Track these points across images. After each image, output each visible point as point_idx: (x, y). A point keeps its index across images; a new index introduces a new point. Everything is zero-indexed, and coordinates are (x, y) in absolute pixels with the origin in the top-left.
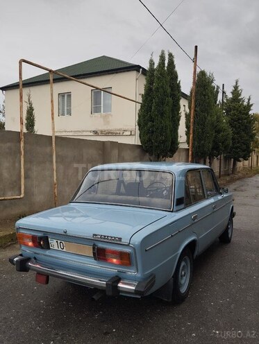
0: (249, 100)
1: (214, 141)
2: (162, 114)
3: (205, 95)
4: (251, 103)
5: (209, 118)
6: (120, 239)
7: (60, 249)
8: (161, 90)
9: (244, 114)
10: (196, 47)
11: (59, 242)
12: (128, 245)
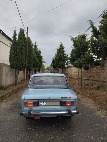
0: (40, 49)
1: (33, 64)
2: (22, 53)
3: (30, 47)
4: (41, 51)
5: (32, 55)
6: (71, 97)
7: (45, 105)
8: (21, 43)
9: (39, 54)
10: (27, 28)
11: (44, 102)
12: (74, 99)
